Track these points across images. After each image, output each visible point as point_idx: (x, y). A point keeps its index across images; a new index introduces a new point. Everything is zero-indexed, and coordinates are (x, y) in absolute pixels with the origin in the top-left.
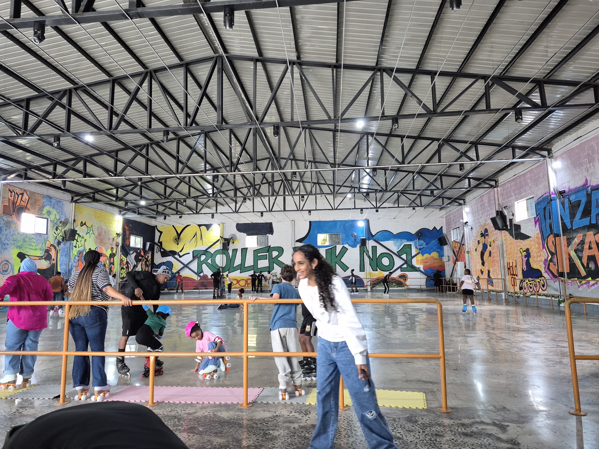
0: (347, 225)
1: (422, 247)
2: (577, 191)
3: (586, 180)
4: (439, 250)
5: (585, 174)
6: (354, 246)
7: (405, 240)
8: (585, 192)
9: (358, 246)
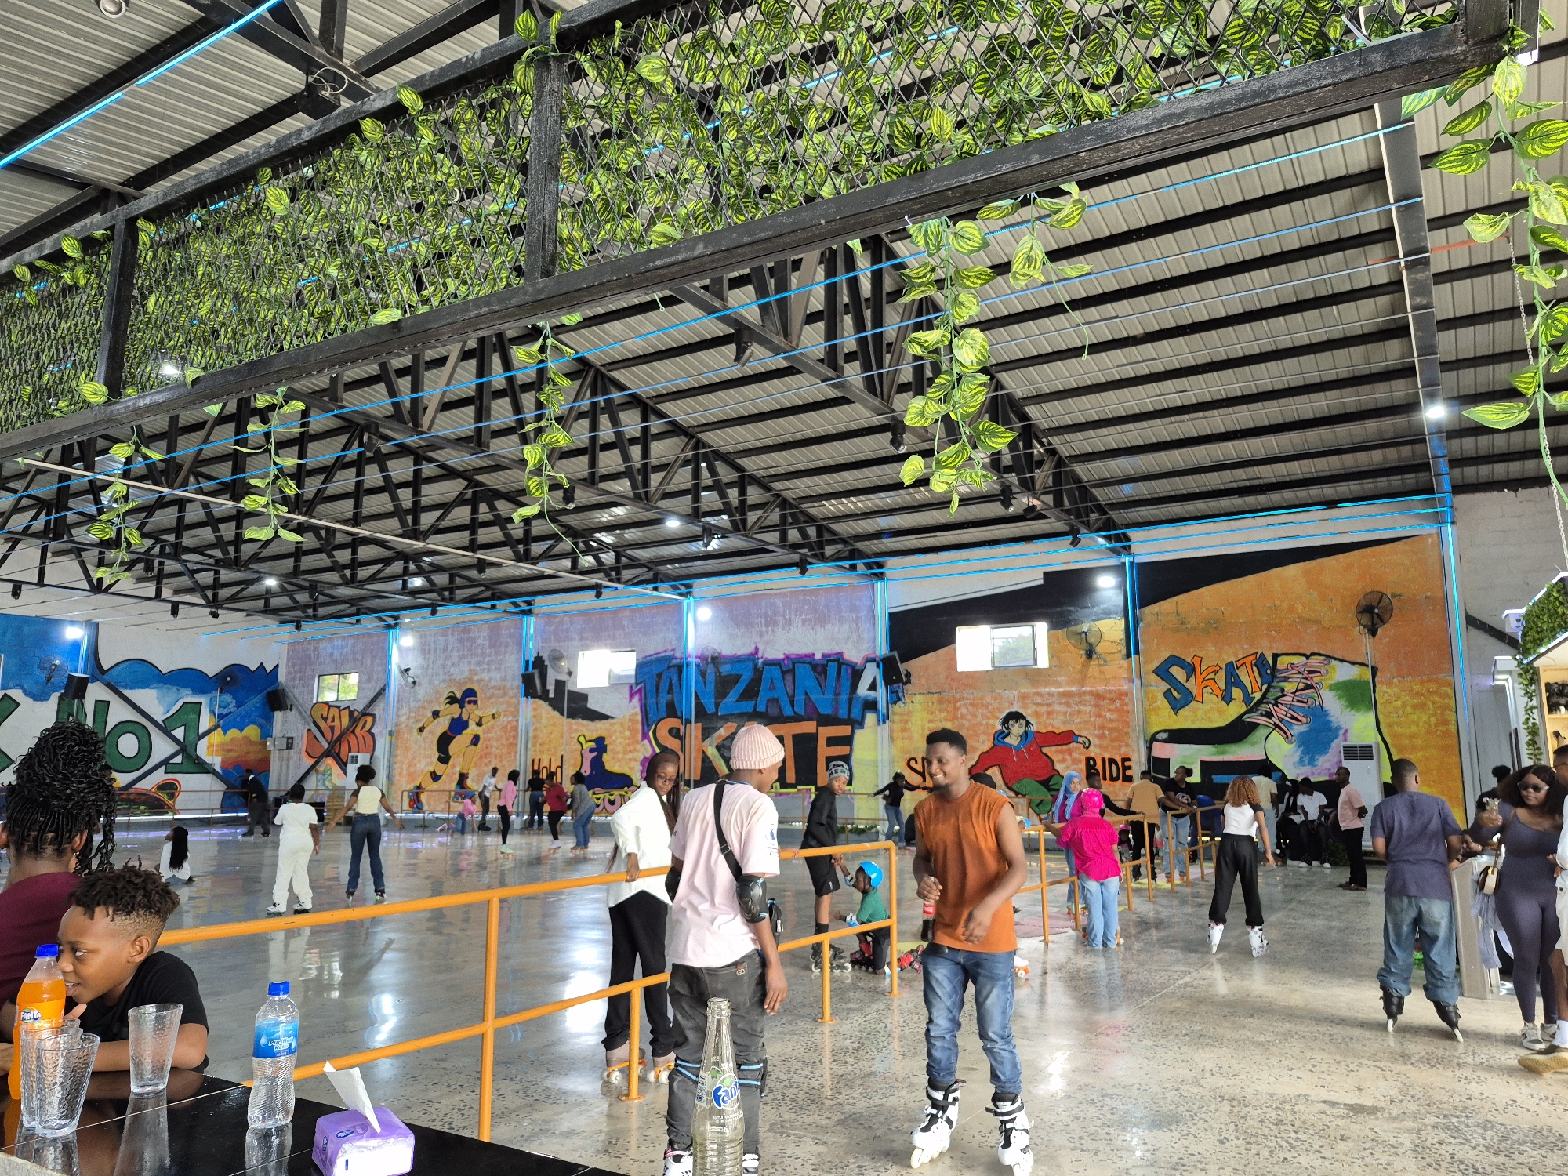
0: (26, 630)
1: (225, 711)
2: (736, 660)
3: (757, 649)
4: (262, 721)
5: (757, 639)
6: (40, 696)
7: (188, 691)
8: (751, 665)
9: (55, 697)
